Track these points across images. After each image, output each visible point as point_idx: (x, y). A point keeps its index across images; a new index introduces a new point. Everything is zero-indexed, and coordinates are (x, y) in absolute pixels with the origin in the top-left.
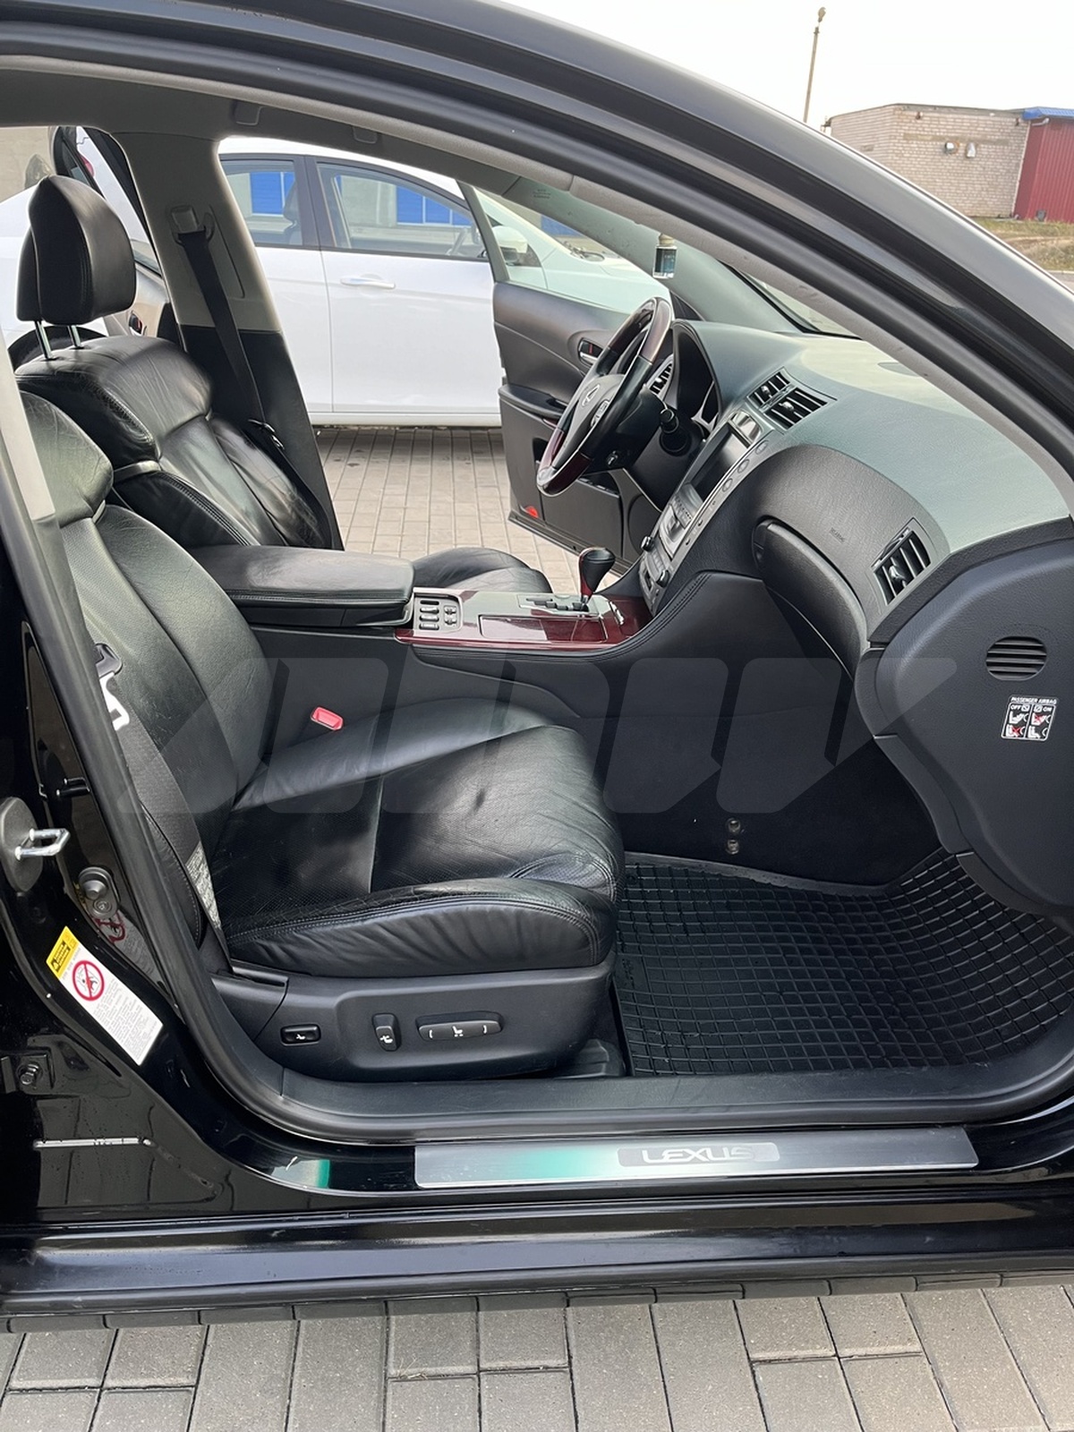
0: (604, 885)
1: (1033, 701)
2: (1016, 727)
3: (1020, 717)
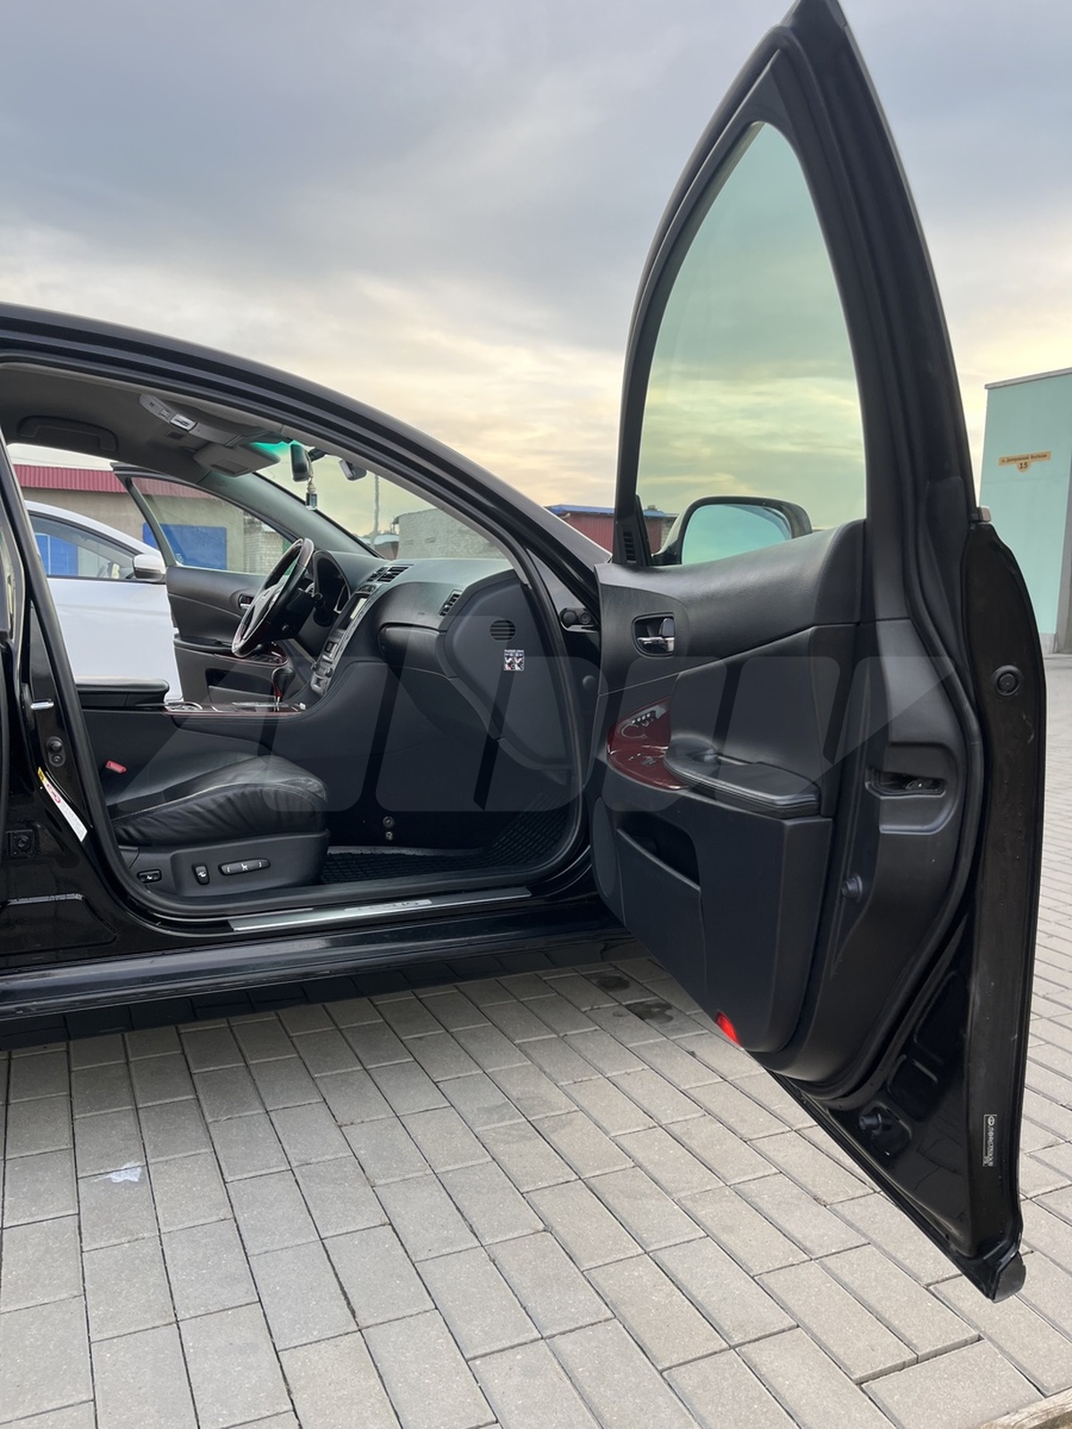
0: (320, 791)
1: (514, 651)
2: (509, 664)
3: (510, 659)
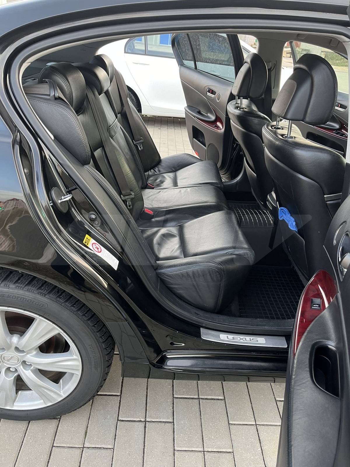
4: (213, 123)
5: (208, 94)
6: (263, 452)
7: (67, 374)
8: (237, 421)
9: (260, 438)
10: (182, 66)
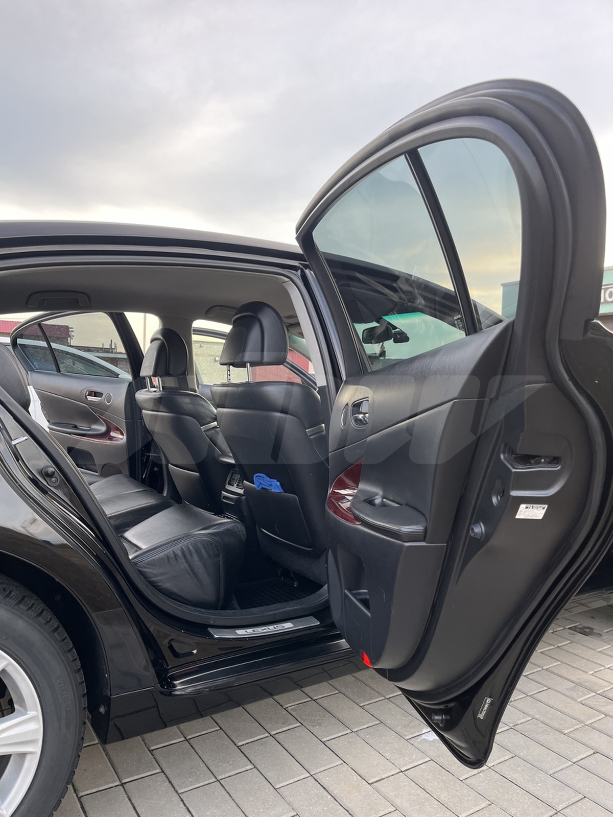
4: (106, 435)
5: (89, 399)
6: (335, 798)
7: (12, 758)
8: (285, 781)
9: (324, 786)
10: (32, 373)
